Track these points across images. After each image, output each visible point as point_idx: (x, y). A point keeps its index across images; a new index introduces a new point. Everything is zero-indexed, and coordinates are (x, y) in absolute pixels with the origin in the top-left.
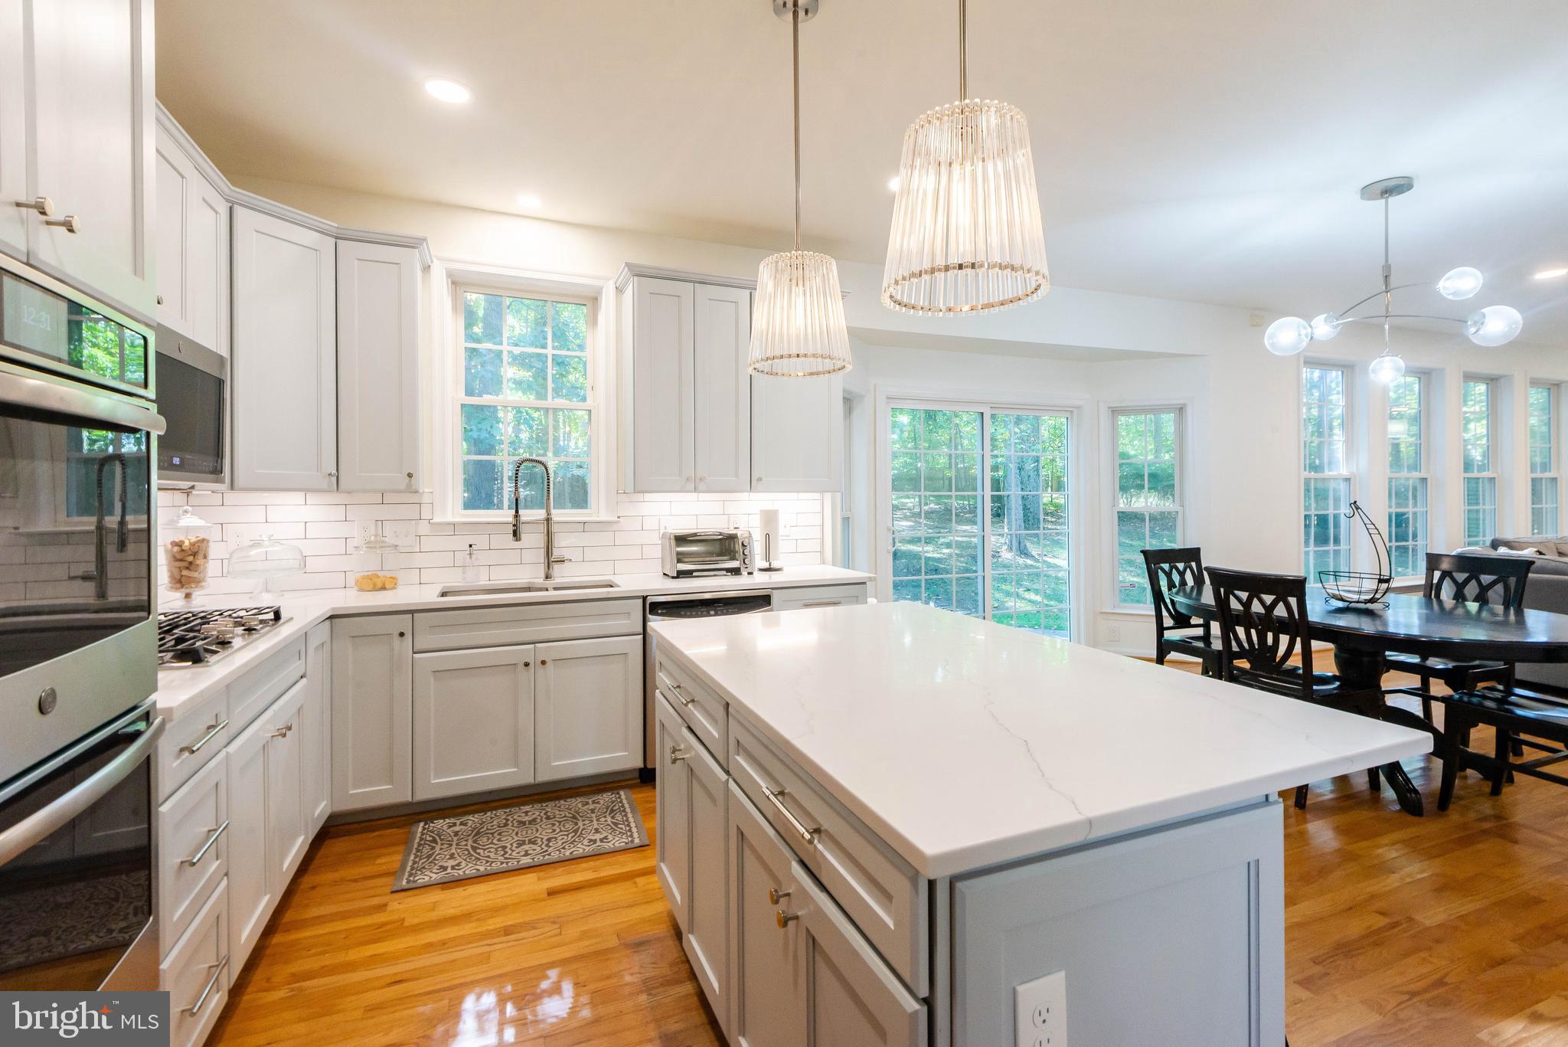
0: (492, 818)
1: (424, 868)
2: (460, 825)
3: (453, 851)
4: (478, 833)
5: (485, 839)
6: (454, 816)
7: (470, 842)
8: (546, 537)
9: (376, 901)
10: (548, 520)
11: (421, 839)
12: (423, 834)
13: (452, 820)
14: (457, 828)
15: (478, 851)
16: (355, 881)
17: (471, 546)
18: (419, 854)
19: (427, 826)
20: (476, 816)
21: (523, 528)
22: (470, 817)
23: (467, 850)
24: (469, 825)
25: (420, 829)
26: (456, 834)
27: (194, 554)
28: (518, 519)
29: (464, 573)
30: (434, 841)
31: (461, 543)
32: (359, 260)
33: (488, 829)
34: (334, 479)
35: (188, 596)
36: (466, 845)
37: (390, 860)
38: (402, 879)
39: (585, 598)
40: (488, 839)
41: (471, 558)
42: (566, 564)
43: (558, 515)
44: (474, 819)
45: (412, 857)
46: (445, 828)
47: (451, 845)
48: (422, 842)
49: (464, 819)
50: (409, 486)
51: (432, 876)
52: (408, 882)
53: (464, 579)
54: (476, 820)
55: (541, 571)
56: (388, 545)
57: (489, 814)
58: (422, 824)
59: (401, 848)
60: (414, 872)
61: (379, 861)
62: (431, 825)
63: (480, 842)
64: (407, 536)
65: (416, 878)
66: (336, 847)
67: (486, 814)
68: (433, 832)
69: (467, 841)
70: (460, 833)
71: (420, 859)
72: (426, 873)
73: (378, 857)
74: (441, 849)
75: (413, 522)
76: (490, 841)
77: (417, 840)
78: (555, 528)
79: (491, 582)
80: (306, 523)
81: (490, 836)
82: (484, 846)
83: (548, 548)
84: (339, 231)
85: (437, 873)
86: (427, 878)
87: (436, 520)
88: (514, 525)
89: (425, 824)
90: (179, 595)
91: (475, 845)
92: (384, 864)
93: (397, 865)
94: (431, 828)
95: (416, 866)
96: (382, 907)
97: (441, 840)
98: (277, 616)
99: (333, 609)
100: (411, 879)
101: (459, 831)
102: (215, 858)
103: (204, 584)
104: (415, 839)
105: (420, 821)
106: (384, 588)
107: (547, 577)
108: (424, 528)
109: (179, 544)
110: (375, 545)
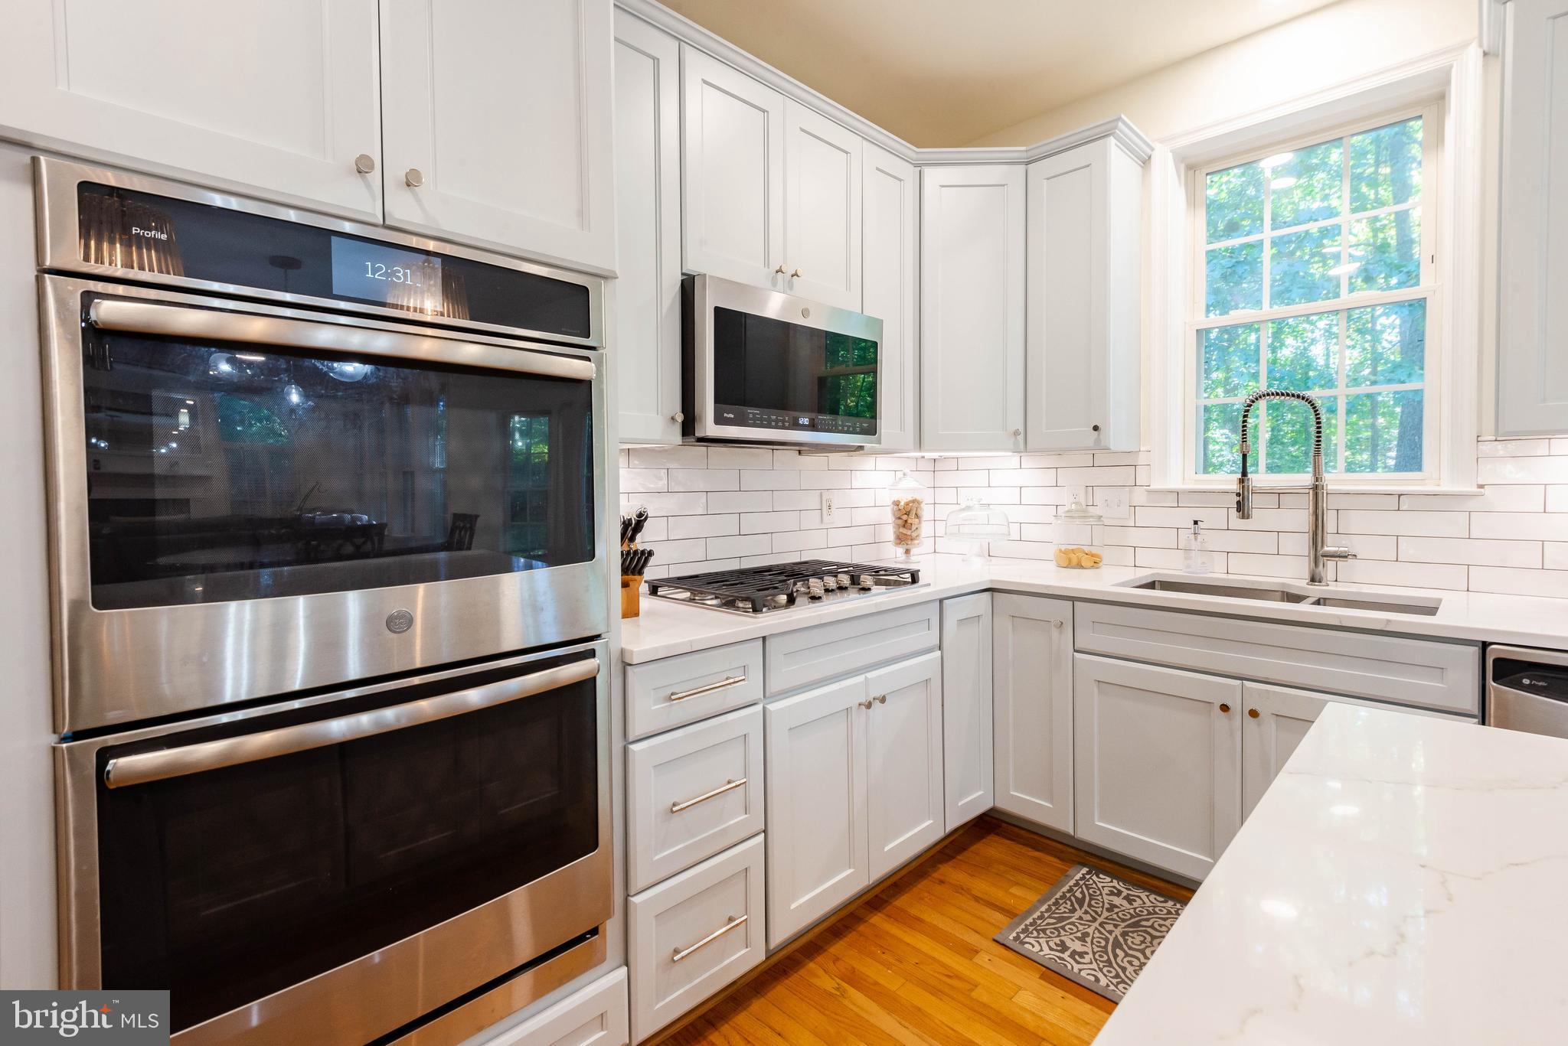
0: (1169, 912)
1: (1044, 931)
2: (1124, 898)
3: (1090, 930)
4: (1136, 924)
5: (1138, 940)
6: (1125, 881)
7: (1118, 932)
8: (1312, 518)
9: (972, 939)
10: (1316, 489)
11: (1069, 891)
12: (1077, 884)
13: (1120, 886)
14: (1117, 901)
15: (1118, 951)
16: (977, 899)
17: (1196, 523)
18: (1053, 908)
19: (1088, 877)
20: (1152, 897)
21: (1255, 501)
22: (1143, 895)
23: (1107, 940)
24: (1135, 904)
25: (1080, 875)
26: (1112, 907)
27: (908, 514)
28: (1246, 484)
29: (1186, 558)
30: (1081, 902)
31: (1184, 518)
32: (1048, 179)
33: (1152, 927)
34: (1021, 438)
35: (907, 552)
36: (1110, 932)
37: (1020, 895)
38: (1013, 931)
39: (1337, 623)
40: (1143, 942)
41: (1196, 539)
42: (1350, 561)
43: (1335, 479)
44: (1146, 900)
45: (1043, 909)
46: (1106, 890)
47: (1094, 920)
48: (1068, 895)
49: (1135, 892)
50: (1098, 441)
51: (1040, 948)
52: (1017, 938)
53: (1188, 567)
54: (1148, 904)
55: (1303, 568)
56: (1090, 514)
57: (1170, 903)
58: (1085, 870)
59: (1044, 888)
60: (1031, 928)
61: (1014, 890)
62: (1094, 877)
63: (1130, 940)
64: (1118, 506)
65: (1027, 940)
66: (993, 848)
67: (1165, 902)
68: (1088, 889)
69: (1116, 926)
70: (1116, 910)
71: (1049, 917)
72: (1041, 940)
73: (1017, 884)
74: (1081, 918)
75: (1127, 489)
76: (1143, 946)
77: (1065, 889)
78: (1329, 504)
79: (1230, 577)
80: (1021, 488)
81: (1149, 938)
82: (1130, 948)
83: (1315, 534)
84: (1029, 154)
85: (1051, 949)
86: (1037, 948)
87: (1155, 486)
88: (1238, 495)
89: (1088, 873)
90: (900, 551)
91: (1121, 940)
92: (1015, 896)
93: (1025, 907)
94: (1091, 882)
95: (1039, 922)
96: (972, 952)
97: (1090, 905)
98: (915, 579)
99: (992, 581)
100: (1022, 936)
101: (1117, 907)
102: (743, 810)
103: (916, 542)
104: (1063, 886)
105: (1084, 865)
106: (1080, 566)
107: (1313, 580)
108: (1139, 496)
109: (897, 503)
110: (1080, 514)
